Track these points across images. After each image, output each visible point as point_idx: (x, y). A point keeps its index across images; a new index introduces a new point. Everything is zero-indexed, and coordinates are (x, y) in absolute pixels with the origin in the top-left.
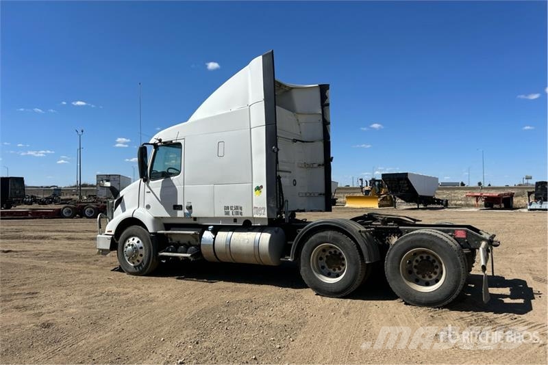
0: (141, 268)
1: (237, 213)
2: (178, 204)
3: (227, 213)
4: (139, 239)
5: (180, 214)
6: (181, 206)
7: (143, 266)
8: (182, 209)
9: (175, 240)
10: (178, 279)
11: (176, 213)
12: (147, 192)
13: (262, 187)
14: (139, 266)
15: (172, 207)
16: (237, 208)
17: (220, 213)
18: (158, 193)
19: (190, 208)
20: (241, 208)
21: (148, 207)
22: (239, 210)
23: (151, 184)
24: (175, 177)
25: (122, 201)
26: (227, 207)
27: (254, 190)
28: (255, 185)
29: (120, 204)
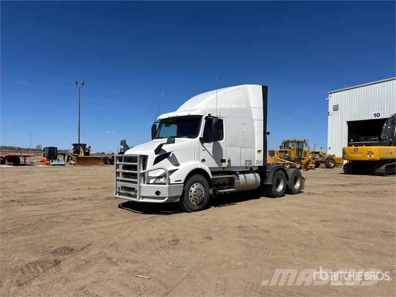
0: (203, 205)
1: (250, 164)
3: (246, 164)
4: (200, 184)
5: (224, 165)
6: (225, 160)
7: (204, 202)
8: (225, 162)
11: (222, 165)
12: (203, 150)
13: (261, 150)
14: (201, 203)
15: (220, 161)
17: (243, 164)
18: (211, 151)
19: (229, 161)
21: (203, 160)
22: (251, 162)
23: (205, 144)
24: (221, 141)
25: (170, 156)
26: (246, 161)
27: (256, 152)
28: (257, 150)
29: (166, 159)
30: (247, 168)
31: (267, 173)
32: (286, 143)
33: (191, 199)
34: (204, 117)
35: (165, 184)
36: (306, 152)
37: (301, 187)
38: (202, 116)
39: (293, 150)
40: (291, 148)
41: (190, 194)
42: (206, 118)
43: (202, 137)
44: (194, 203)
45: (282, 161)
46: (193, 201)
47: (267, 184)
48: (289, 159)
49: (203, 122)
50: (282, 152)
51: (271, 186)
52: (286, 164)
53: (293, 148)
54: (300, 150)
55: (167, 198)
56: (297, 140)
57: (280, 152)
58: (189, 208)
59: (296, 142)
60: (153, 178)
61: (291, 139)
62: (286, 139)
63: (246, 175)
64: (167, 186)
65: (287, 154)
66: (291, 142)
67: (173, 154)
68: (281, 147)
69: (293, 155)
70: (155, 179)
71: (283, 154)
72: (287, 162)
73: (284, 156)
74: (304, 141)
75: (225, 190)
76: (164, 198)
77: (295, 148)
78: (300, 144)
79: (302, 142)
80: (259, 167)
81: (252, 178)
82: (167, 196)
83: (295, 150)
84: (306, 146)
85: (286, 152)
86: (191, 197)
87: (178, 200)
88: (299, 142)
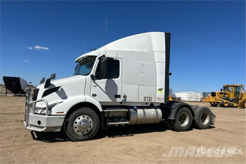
0: (90, 135)
1: (150, 100)
2: (118, 94)
3: (145, 100)
4: (88, 116)
5: (119, 100)
6: (120, 96)
7: (92, 133)
8: (120, 97)
9: (110, 115)
10: (112, 138)
11: (116, 99)
12: (94, 86)
13: (162, 89)
14: (88, 134)
15: (114, 96)
16: (150, 98)
17: (141, 100)
18: (103, 87)
19: (125, 97)
20: (151, 98)
22: (151, 99)
23: (97, 81)
24: (116, 79)
25: (59, 90)
26: (145, 97)
27: (157, 90)
28: (158, 88)
29: (55, 92)
30: (146, 103)
31: (172, 109)
32: (226, 87)
33: (76, 130)
34: (97, 58)
35: (45, 115)
36: (243, 94)
37: (211, 123)
38: (97, 56)
39: (232, 92)
40: (230, 91)
41: (75, 125)
42: (100, 58)
43: (94, 74)
44: (80, 134)
45: (221, 101)
46: (78, 131)
47: (170, 119)
48: (227, 99)
49: (97, 61)
50: (222, 93)
51: (174, 121)
52: (225, 103)
53: (231, 91)
54: (237, 93)
55: (45, 128)
56: (235, 85)
57: (220, 93)
58: (73, 138)
59: (234, 86)
60: (40, 109)
61: (230, 84)
62: (226, 84)
63: (145, 110)
64: (46, 116)
65: (226, 96)
66: (230, 86)
67: (62, 88)
68: (221, 90)
69: (232, 96)
70: (41, 110)
71: (223, 95)
72: (225, 101)
73: (224, 97)
74: (242, 86)
75: (120, 123)
76: (43, 127)
77: (234, 91)
78: (238, 88)
79: (239, 86)
80: (162, 104)
81: (153, 113)
82: (46, 126)
83: (233, 93)
84: (243, 89)
85: (225, 94)
86: (76, 128)
87: (59, 130)
88: (237, 86)
